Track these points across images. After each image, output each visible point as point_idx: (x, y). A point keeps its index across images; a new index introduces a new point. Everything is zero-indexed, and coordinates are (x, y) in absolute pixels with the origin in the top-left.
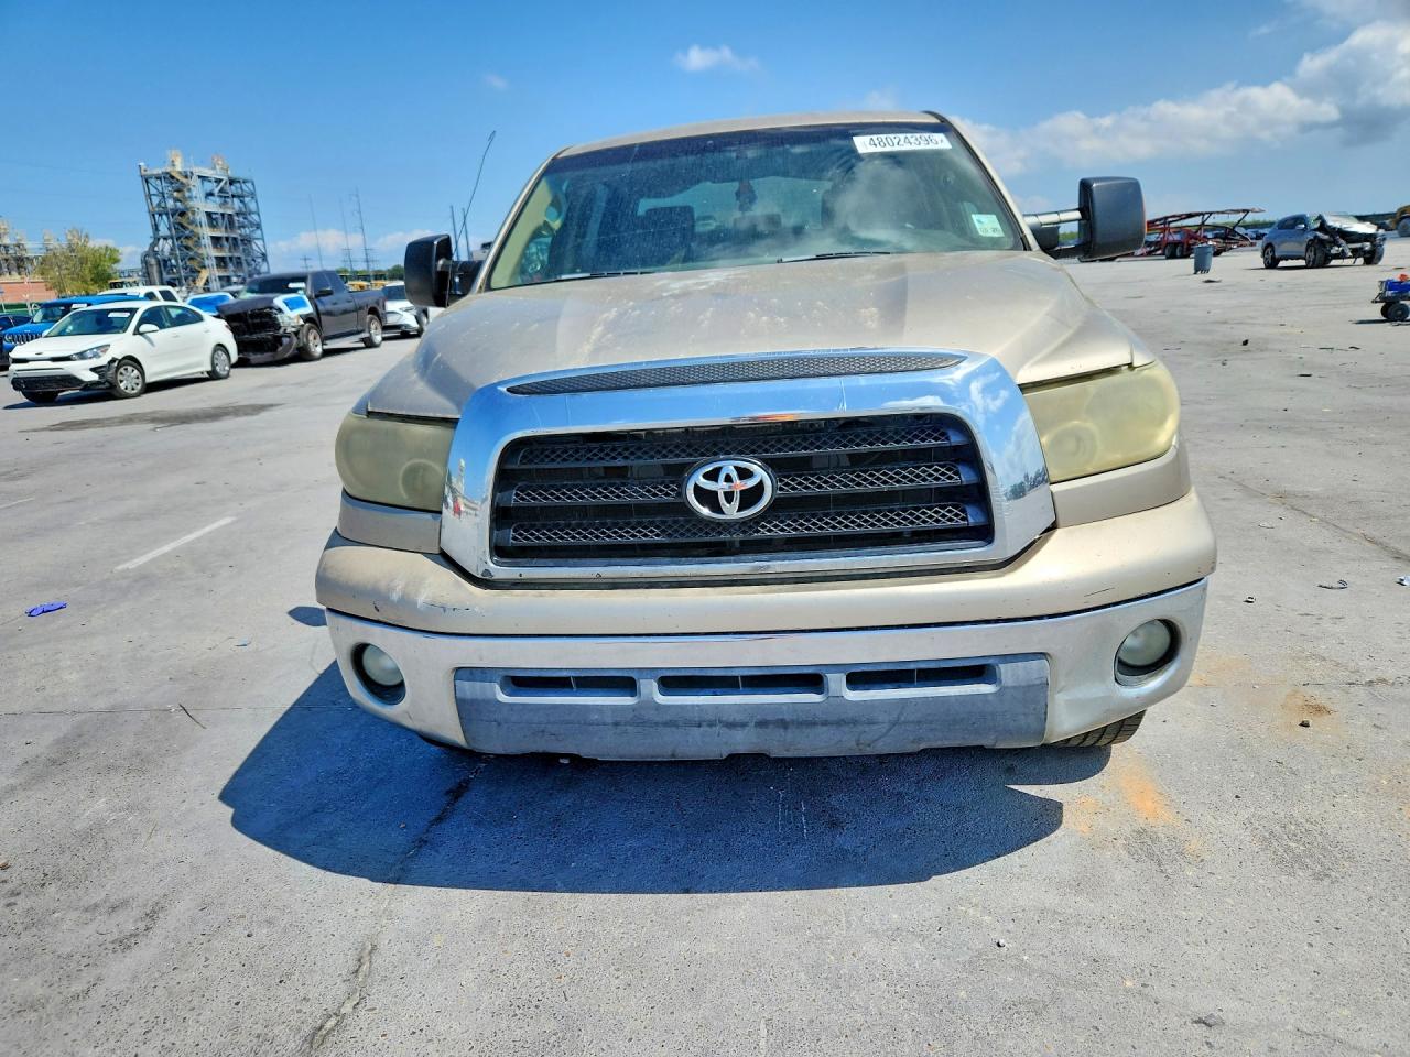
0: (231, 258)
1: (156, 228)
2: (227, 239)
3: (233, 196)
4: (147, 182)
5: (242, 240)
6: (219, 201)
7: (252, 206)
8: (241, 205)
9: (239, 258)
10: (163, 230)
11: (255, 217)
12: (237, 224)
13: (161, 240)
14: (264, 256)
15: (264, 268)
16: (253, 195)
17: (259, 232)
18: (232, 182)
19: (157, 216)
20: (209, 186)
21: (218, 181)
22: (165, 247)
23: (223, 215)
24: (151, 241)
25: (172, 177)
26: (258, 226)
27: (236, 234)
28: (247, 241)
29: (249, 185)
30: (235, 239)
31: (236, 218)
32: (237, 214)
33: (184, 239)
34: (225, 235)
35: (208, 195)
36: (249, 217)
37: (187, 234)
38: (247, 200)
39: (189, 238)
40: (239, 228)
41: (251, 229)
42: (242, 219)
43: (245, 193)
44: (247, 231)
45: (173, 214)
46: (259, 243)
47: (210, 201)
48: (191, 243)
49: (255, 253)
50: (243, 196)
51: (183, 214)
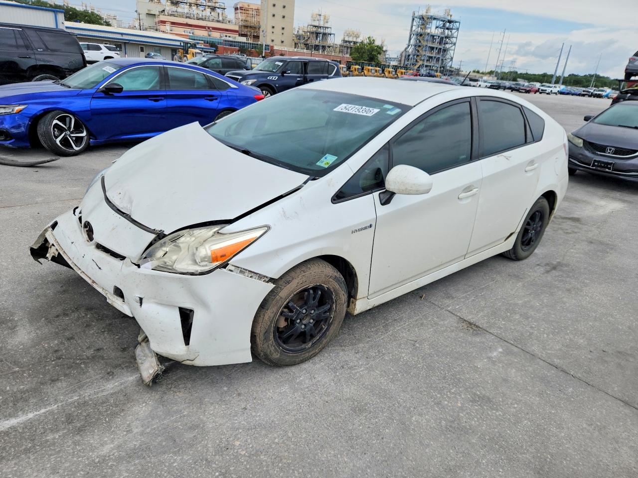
0: (435, 57)
1: (410, 39)
2: (436, 48)
3: (447, 29)
4: (413, 19)
5: (443, 50)
6: (440, 30)
7: (455, 35)
8: (450, 33)
9: (439, 58)
10: (413, 41)
11: (454, 40)
12: (444, 42)
13: (410, 46)
14: (452, 59)
15: (449, 64)
16: (458, 29)
17: (454, 46)
18: (450, 22)
19: (412, 35)
20: (438, 22)
21: (444, 21)
22: (410, 50)
23: (439, 37)
24: (406, 46)
25: (423, 18)
26: (455, 44)
27: (442, 47)
28: (445, 50)
29: (458, 24)
30: (440, 49)
31: (444, 39)
32: (447, 37)
33: (418, 46)
34: (436, 46)
35: (437, 27)
36: (451, 39)
37: (420, 44)
38: (453, 31)
39: (419, 46)
40: (444, 44)
41: (450, 45)
42: (447, 40)
43: (454, 28)
44: (447, 46)
45: (417, 35)
46: (452, 52)
47: (436, 30)
48: (420, 49)
49: (448, 56)
50: (452, 29)
51: (421, 35)
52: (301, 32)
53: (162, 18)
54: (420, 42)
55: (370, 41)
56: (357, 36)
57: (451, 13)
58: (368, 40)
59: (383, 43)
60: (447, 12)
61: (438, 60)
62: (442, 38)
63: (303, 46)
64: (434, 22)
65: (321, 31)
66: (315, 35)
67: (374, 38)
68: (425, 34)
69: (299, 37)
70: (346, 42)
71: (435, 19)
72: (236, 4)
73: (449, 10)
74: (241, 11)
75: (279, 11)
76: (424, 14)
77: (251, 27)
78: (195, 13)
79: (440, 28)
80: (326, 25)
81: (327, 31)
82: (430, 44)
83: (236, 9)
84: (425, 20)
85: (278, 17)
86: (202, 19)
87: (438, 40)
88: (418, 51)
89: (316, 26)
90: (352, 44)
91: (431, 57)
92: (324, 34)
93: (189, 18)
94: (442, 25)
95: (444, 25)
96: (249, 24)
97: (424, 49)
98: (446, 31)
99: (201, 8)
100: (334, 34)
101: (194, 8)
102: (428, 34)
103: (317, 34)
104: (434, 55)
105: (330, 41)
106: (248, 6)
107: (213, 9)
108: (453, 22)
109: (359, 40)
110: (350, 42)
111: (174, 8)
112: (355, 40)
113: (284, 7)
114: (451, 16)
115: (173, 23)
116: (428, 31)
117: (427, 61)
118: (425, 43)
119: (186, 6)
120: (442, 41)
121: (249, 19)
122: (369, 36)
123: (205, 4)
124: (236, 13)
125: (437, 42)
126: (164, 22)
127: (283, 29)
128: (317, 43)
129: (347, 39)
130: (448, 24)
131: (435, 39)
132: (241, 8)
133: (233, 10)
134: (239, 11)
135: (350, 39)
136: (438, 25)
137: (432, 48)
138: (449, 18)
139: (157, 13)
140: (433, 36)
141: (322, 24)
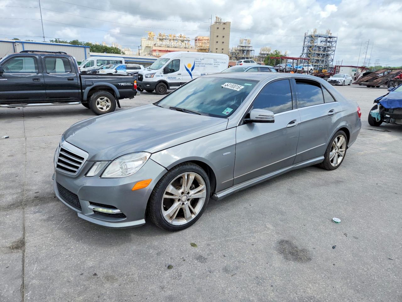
0: (321, 60)
1: (303, 50)
2: (322, 54)
3: (329, 42)
4: (305, 38)
5: (326, 55)
6: (324, 43)
7: (334, 45)
8: (330, 45)
9: (323, 60)
10: (305, 51)
11: (334, 48)
12: (326, 50)
13: (304, 54)
14: (332, 60)
15: (331, 64)
16: (336, 42)
17: (334, 53)
18: (330, 38)
19: (305, 47)
20: (322, 38)
21: (326, 37)
22: (304, 56)
23: (323, 47)
24: (301, 54)
25: (312, 37)
26: (334, 51)
27: (325, 53)
28: (327, 55)
29: (336, 39)
30: (324, 54)
32: (328, 47)
33: (308, 54)
34: (321, 53)
35: (321, 42)
36: (332, 48)
37: (310, 53)
38: (333, 43)
39: (310, 54)
40: (327, 51)
41: (331, 52)
42: (329, 49)
43: (333, 41)
44: (329, 52)
45: (308, 47)
46: (332, 56)
47: (321, 43)
48: (310, 55)
49: (329, 59)
50: (332, 42)
51: (311, 47)
52: (234, 51)
53: (154, 48)
54: (310, 51)
55: (277, 53)
56: (269, 50)
57: (331, 32)
58: (275, 52)
59: (286, 53)
60: (328, 32)
61: (323, 61)
62: (325, 48)
63: (234, 58)
64: (319, 39)
65: (246, 49)
66: (242, 52)
67: (279, 51)
68: (313, 46)
69: (232, 53)
70: (262, 54)
71: (320, 36)
72: (196, 38)
73: (330, 31)
74: (199, 41)
75: (220, 40)
76: (313, 34)
77: (204, 50)
78: (172, 44)
79: (324, 42)
80: (249, 45)
81: (250, 49)
82: (317, 52)
83: (196, 40)
84: (312, 38)
85: (220, 43)
86: (176, 47)
87: (322, 49)
88: (309, 57)
89: (242, 47)
90: (266, 55)
91: (318, 60)
92: (248, 51)
93: (169, 47)
94: (325, 40)
95: (326, 40)
96: (202, 48)
97: (313, 55)
98: (328, 43)
99: (176, 41)
100: (254, 50)
101: (172, 41)
102: (316, 46)
103: (243, 51)
104: (320, 59)
105: (251, 54)
106: (203, 38)
107: (183, 41)
108: (332, 37)
109: (270, 53)
110: (264, 54)
111: (161, 42)
112: (267, 53)
113: (223, 37)
114: (331, 34)
115: (160, 51)
116: (316, 44)
117: (315, 62)
118: (314, 52)
119: (168, 41)
120: (325, 50)
121: (203, 45)
122: (275, 50)
123: (178, 39)
124: (195, 43)
125: (321, 51)
126: (155, 50)
127: (223, 49)
128: (243, 56)
129: (262, 53)
130: (329, 39)
131: (320, 49)
132: (199, 40)
133: (194, 41)
134: (197, 41)
135: (265, 53)
136: (322, 40)
137: (319, 55)
138: (330, 35)
139: (152, 46)
140: (319, 47)
141: (247, 45)
